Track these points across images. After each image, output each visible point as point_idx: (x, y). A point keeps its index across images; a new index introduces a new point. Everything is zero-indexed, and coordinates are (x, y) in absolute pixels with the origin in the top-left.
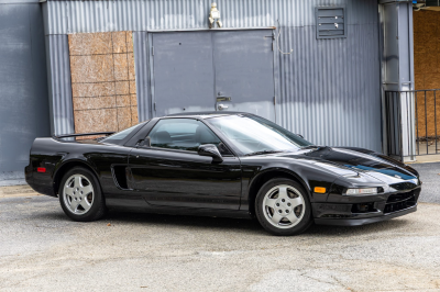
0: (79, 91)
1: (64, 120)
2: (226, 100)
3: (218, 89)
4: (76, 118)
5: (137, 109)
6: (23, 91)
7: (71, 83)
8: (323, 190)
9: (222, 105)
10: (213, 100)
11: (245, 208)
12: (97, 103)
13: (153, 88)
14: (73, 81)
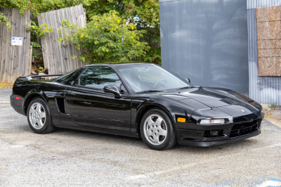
0: (262, 45)
1: (254, 63)
4: (260, 62)
7: (257, 40)
8: (183, 120)
11: (134, 130)
14: (259, 38)
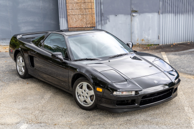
0: (70, 7)
1: (63, 19)
2: (136, 12)
3: (132, 6)
4: (69, 18)
5: (95, 15)
6: (51, 5)
7: (66, 3)
9: (134, 14)
10: (130, 11)
12: (77, 12)
13: (102, 6)
14: (67, 2)
